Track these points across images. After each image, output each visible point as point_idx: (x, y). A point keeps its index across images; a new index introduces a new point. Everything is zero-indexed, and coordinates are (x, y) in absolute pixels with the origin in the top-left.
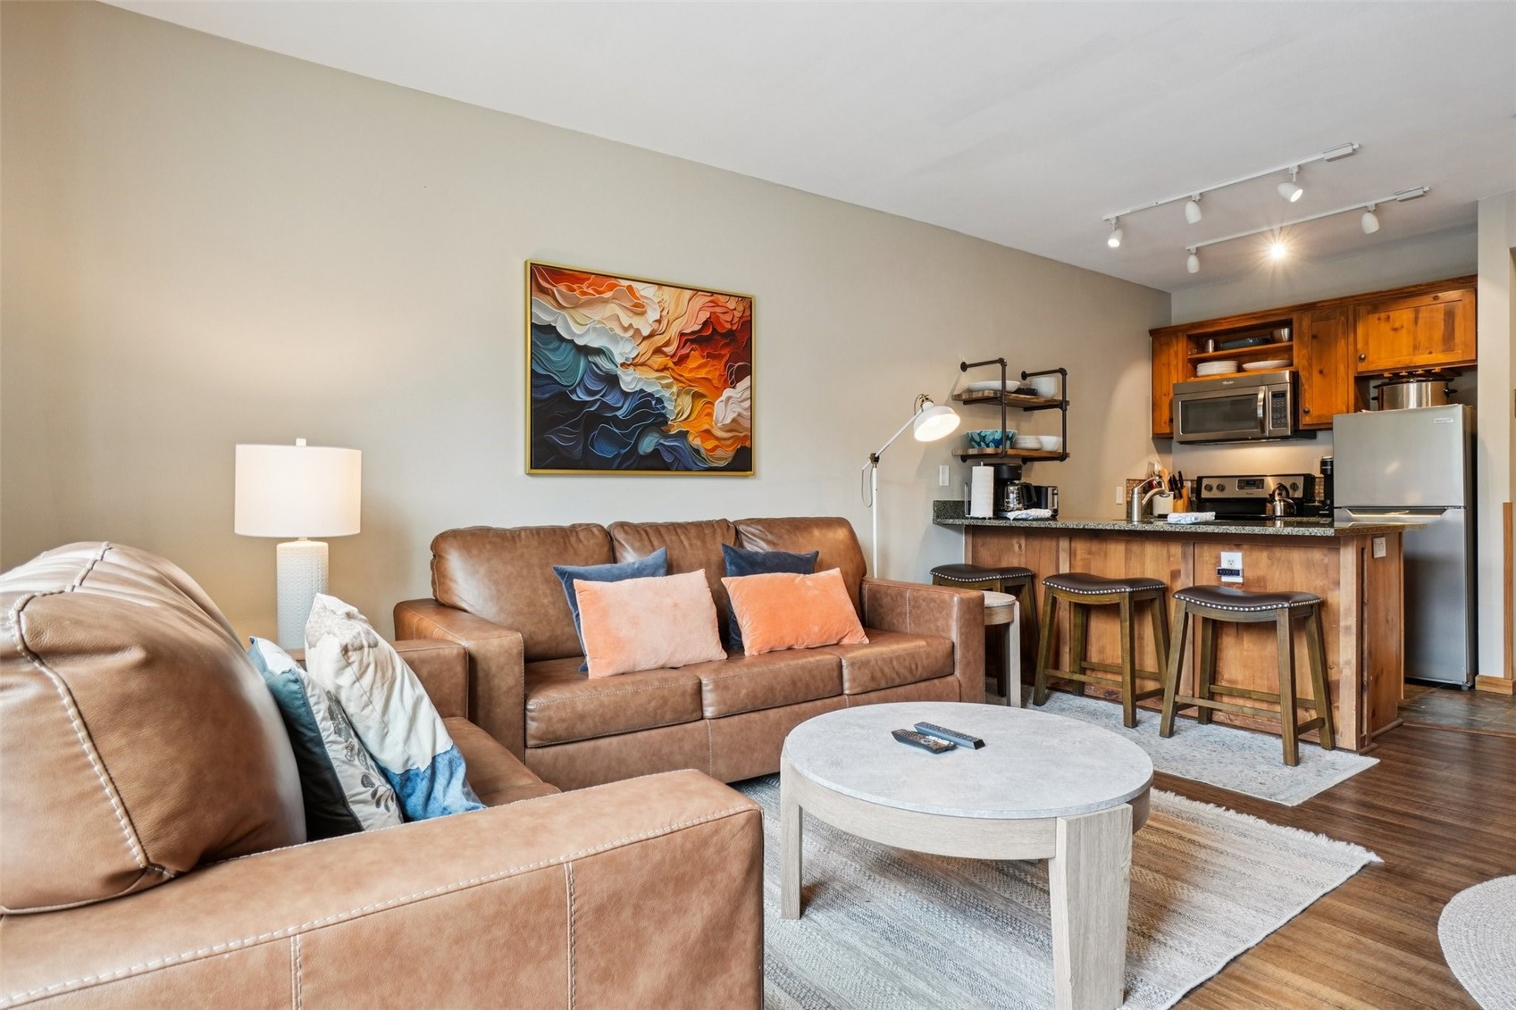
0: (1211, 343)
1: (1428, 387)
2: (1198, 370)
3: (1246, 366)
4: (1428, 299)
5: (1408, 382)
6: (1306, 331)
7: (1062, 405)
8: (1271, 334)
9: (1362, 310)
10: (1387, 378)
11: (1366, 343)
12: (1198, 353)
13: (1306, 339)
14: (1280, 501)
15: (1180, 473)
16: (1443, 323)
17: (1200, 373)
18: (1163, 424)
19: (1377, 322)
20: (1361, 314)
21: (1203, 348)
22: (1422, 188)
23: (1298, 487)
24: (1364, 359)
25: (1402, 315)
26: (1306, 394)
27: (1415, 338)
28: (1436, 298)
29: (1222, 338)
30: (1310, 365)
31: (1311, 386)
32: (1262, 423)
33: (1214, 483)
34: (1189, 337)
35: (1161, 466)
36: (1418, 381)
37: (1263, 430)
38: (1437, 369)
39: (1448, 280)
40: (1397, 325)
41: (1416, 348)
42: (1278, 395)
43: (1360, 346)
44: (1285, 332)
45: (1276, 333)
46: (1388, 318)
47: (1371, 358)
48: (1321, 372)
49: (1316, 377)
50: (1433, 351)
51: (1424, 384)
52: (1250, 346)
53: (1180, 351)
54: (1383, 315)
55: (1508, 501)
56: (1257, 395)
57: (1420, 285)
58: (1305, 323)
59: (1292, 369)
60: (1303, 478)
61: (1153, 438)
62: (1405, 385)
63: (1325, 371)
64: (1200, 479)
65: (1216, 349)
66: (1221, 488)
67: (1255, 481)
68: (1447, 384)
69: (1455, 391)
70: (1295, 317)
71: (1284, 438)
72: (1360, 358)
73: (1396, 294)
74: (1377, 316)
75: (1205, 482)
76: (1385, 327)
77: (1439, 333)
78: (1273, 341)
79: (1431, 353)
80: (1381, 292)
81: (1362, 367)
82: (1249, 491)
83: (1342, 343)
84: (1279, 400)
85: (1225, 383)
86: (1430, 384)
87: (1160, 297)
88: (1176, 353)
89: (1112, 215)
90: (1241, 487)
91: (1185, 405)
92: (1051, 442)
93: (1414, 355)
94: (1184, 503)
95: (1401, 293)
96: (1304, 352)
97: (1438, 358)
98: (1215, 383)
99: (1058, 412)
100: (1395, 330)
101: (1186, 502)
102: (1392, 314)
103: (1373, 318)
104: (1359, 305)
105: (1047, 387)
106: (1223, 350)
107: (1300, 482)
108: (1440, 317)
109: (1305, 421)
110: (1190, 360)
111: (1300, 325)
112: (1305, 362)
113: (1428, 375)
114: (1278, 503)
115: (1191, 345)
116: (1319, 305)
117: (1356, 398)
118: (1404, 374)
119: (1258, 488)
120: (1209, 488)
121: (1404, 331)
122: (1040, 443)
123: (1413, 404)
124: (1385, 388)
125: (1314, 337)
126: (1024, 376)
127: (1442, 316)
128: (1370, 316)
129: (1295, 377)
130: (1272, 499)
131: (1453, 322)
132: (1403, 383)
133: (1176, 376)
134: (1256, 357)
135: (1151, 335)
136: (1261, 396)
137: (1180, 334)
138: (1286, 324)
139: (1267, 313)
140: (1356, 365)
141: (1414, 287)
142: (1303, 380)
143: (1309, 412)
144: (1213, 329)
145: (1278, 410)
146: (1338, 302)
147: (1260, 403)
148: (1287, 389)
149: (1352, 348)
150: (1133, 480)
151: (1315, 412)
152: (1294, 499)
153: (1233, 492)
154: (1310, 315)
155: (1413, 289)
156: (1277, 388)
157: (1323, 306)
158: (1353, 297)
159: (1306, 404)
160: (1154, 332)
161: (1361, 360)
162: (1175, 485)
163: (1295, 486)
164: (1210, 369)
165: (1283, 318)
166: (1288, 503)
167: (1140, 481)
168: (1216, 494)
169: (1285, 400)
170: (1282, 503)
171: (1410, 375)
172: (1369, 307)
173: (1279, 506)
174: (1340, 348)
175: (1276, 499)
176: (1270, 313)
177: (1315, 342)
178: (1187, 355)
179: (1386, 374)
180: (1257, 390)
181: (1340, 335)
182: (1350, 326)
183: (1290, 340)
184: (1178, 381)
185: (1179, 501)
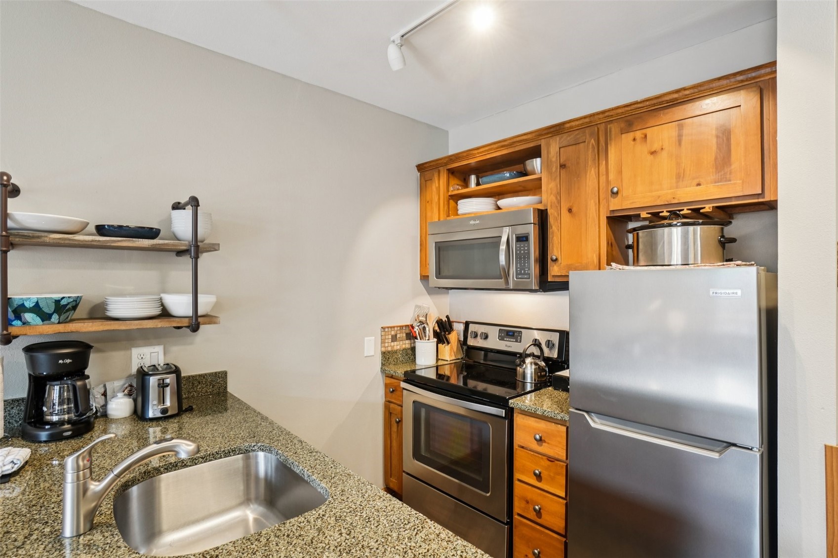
0: (473, 178)
1: (698, 232)
2: (459, 207)
3: (501, 203)
4: (694, 109)
5: (670, 225)
6: (554, 159)
8: (524, 165)
9: (614, 128)
10: (645, 219)
11: (620, 172)
12: (459, 189)
13: (554, 169)
14: (531, 363)
15: (447, 317)
16: (713, 141)
17: (460, 212)
18: (427, 266)
19: (632, 143)
20: (613, 136)
21: (466, 183)
23: (553, 345)
24: (617, 193)
25: (661, 132)
26: (555, 238)
27: (678, 164)
30: (559, 202)
32: (506, 273)
33: (481, 329)
34: (452, 172)
36: (684, 224)
37: (507, 282)
38: (708, 208)
40: (656, 147)
41: (680, 177)
42: (522, 239)
43: (612, 176)
44: (537, 162)
45: (528, 162)
46: (645, 137)
47: (625, 193)
48: (570, 210)
49: (565, 216)
50: (702, 181)
51: (691, 228)
52: (506, 179)
53: (441, 184)
54: (639, 134)
56: (500, 237)
57: (685, 89)
58: (552, 148)
59: (541, 207)
60: (558, 334)
61: (421, 279)
62: (666, 230)
63: (574, 210)
64: (467, 324)
65: (478, 184)
66: (485, 337)
67: (514, 332)
68: (722, 229)
69: (733, 240)
70: (542, 143)
71: (532, 290)
72: (613, 193)
73: (654, 105)
74: (631, 135)
75: (472, 327)
76: (642, 150)
77: (710, 157)
78: (526, 173)
79: (699, 185)
80: (637, 103)
81: (616, 204)
82: (508, 343)
83: (592, 173)
84: (522, 243)
85: (472, 222)
86: (698, 228)
88: (438, 188)
90: (501, 338)
91: (439, 248)
92: (176, 303)
93: (677, 187)
94: (451, 348)
95: (661, 103)
96: (552, 185)
97: (708, 191)
98: (464, 221)
99: (187, 261)
100: (653, 153)
101: (455, 348)
102: (648, 132)
103: (627, 138)
104: (611, 122)
106: (481, 185)
107: (555, 338)
108: (711, 132)
109: (554, 271)
110: (451, 196)
111: (548, 152)
112: (552, 199)
113: (697, 216)
114: (529, 366)
115: (453, 180)
116: (568, 125)
117: (610, 245)
118: (665, 214)
119: (516, 341)
120: (476, 336)
121: (664, 154)
123: (676, 258)
124: (641, 233)
125: (563, 166)
128: (623, 136)
129: (542, 217)
130: (522, 356)
131: (729, 139)
132: (663, 226)
135: (419, 170)
136: (504, 239)
137: (441, 169)
138: (536, 152)
139: (515, 140)
140: (608, 202)
141: (677, 91)
142: (551, 220)
143: (556, 260)
144: (472, 161)
145: (523, 257)
146: (587, 120)
147: (503, 247)
148: (532, 231)
149: (603, 179)
150: (391, 327)
151: (563, 261)
152: (547, 360)
153: (494, 342)
154: (558, 139)
155: (676, 96)
156: (521, 230)
157: (571, 127)
158: (603, 112)
159: (554, 251)
160: (421, 168)
161: (615, 194)
162: (443, 330)
163: (549, 344)
164: (467, 206)
165: (531, 145)
166: (539, 367)
167: (401, 327)
168: (479, 343)
169: (529, 246)
170: (533, 367)
171: (675, 215)
172: (623, 125)
173: (529, 369)
174: (590, 180)
175: (529, 360)
176: (518, 139)
177: (563, 171)
178: (448, 191)
179: (644, 215)
180: (502, 232)
181: (590, 163)
182: (601, 151)
183: (541, 173)
184: (439, 220)
185: (447, 347)
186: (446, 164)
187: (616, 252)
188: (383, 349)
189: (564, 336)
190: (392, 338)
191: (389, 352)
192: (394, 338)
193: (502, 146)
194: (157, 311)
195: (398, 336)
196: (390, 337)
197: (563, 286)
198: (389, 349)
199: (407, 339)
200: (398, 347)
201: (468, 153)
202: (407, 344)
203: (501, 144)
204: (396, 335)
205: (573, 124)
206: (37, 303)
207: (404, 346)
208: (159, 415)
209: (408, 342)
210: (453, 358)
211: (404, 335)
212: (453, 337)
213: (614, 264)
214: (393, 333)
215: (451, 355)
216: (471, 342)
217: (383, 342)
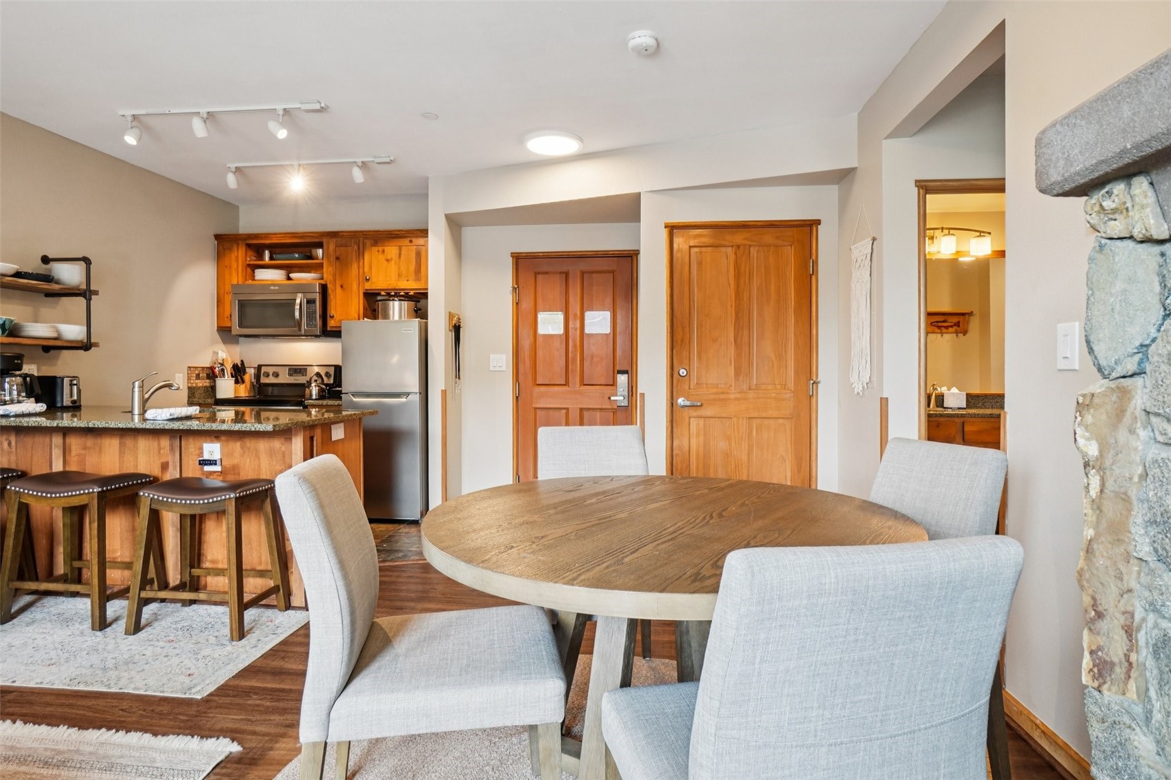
0: (267, 254)
1: (405, 304)
2: (256, 274)
3: (292, 275)
4: (406, 241)
5: (393, 300)
6: (332, 253)
7: (86, 293)
8: (310, 252)
9: (368, 243)
10: (383, 295)
11: (371, 268)
12: (255, 260)
13: (331, 258)
14: (315, 386)
15: (242, 361)
16: (414, 260)
17: (256, 278)
18: (226, 319)
19: (377, 252)
20: (367, 245)
21: (261, 257)
22: (389, 157)
23: (330, 375)
24: (369, 279)
25: (391, 250)
26: (332, 302)
27: (399, 269)
28: (411, 241)
29: (278, 250)
30: (335, 281)
31: (335, 297)
32: (299, 324)
33: (271, 370)
34: (249, 246)
35: (226, 354)
36: (400, 300)
37: (300, 330)
38: (412, 293)
39: (417, 230)
40: (389, 257)
41: (399, 275)
42: (310, 302)
43: (366, 270)
44: (320, 252)
45: (314, 251)
46: (384, 251)
47: (373, 280)
48: (342, 286)
49: (339, 289)
50: (410, 279)
51: (403, 302)
52: (296, 259)
53: (240, 255)
54: (380, 249)
55: (444, 389)
56: (295, 300)
57: (402, 231)
58: (331, 247)
59: (322, 282)
60: (333, 368)
61: (218, 330)
62: (393, 302)
63: (344, 286)
64: (259, 367)
65: (271, 258)
66: (276, 375)
67: (300, 369)
68: (415, 304)
69: (420, 310)
70: (325, 241)
71: (317, 336)
72: (366, 279)
73: (388, 235)
74: (376, 248)
75: (263, 369)
76: (382, 257)
77: (412, 267)
78: (311, 257)
79: (408, 280)
80: (379, 231)
81: (368, 286)
82: (297, 378)
83: (355, 266)
84: (311, 305)
85: (272, 288)
86: (406, 302)
87: (228, 207)
88: (237, 258)
89: (129, 112)
90: (290, 375)
91: (242, 304)
92: (73, 331)
93: (399, 281)
94: (246, 387)
95: (392, 234)
96: (330, 269)
97: (411, 285)
98: (265, 286)
99: (82, 301)
100: (388, 260)
101: (248, 387)
102: (386, 248)
103: (375, 249)
104: (366, 238)
105: (70, 274)
106: (275, 260)
107: (332, 371)
108: (413, 255)
109: (332, 323)
110: (249, 265)
111: (328, 248)
112: (330, 277)
113: (407, 297)
114: (314, 388)
115: (250, 253)
116: (341, 234)
117: (365, 307)
118: (392, 294)
119: (303, 375)
120: (267, 375)
121: (393, 262)
122: (58, 331)
123: (397, 318)
124: (381, 303)
125: (337, 258)
126: (46, 260)
127: (414, 255)
128: (373, 248)
129: (324, 289)
130: (309, 383)
131: (420, 260)
132: (390, 300)
133: (236, 277)
134: (302, 269)
135: (216, 239)
136: (298, 301)
137: (240, 242)
138: (320, 245)
139: (305, 235)
140: (364, 283)
141: (399, 231)
142: (330, 291)
143: (333, 317)
144: (268, 242)
145: (311, 316)
146: (353, 234)
147: (297, 307)
148: (318, 297)
149: (361, 270)
150: (195, 367)
151: (337, 317)
152: (327, 385)
153: (284, 378)
154: (335, 240)
155: (398, 233)
156: (310, 296)
157: (343, 235)
158: (362, 232)
159: (332, 311)
160: (218, 237)
161: (367, 280)
162: (238, 372)
163: (328, 374)
164: (264, 275)
165: (317, 240)
166: (322, 388)
167: (203, 368)
168: (272, 380)
169: (315, 306)
170: (317, 388)
171: (397, 295)
172: (372, 241)
173: (314, 391)
174: (354, 270)
175: (313, 385)
176: (308, 235)
177: (338, 262)
178: (246, 260)
179: (383, 293)
180: (296, 296)
181: (354, 259)
182: (360, 254)
183: (323, 259)
184: (238, 282)
185: (242, 386)
186: (245, 239)
187: (369, 313)
188: (190, 385)
189: (338, 369)
190: (196, 377)
191: (194, 387)
192: (198, 377)
193: (295, 237)
194: (54, 335)
195: (201, 375)
196: (195, 375)
197: (336, 334)
198: (194, 385)
199: (207, 379)
200: (201, 385)
201: (267, 236)
202: (207, 383)
203: (294, 235)
204: (199, 374)
205: (344, 234)
206: (5, 321)
207: (205, 384)
208: (71, 405)
209: (208, 381)
210: (247, 395)
211: (205, 375)
212: (247, 377)
213: (365, 319)
214: (197, 372)
215: (245, 392)
216: (264, 380)
217: (189, 379)
